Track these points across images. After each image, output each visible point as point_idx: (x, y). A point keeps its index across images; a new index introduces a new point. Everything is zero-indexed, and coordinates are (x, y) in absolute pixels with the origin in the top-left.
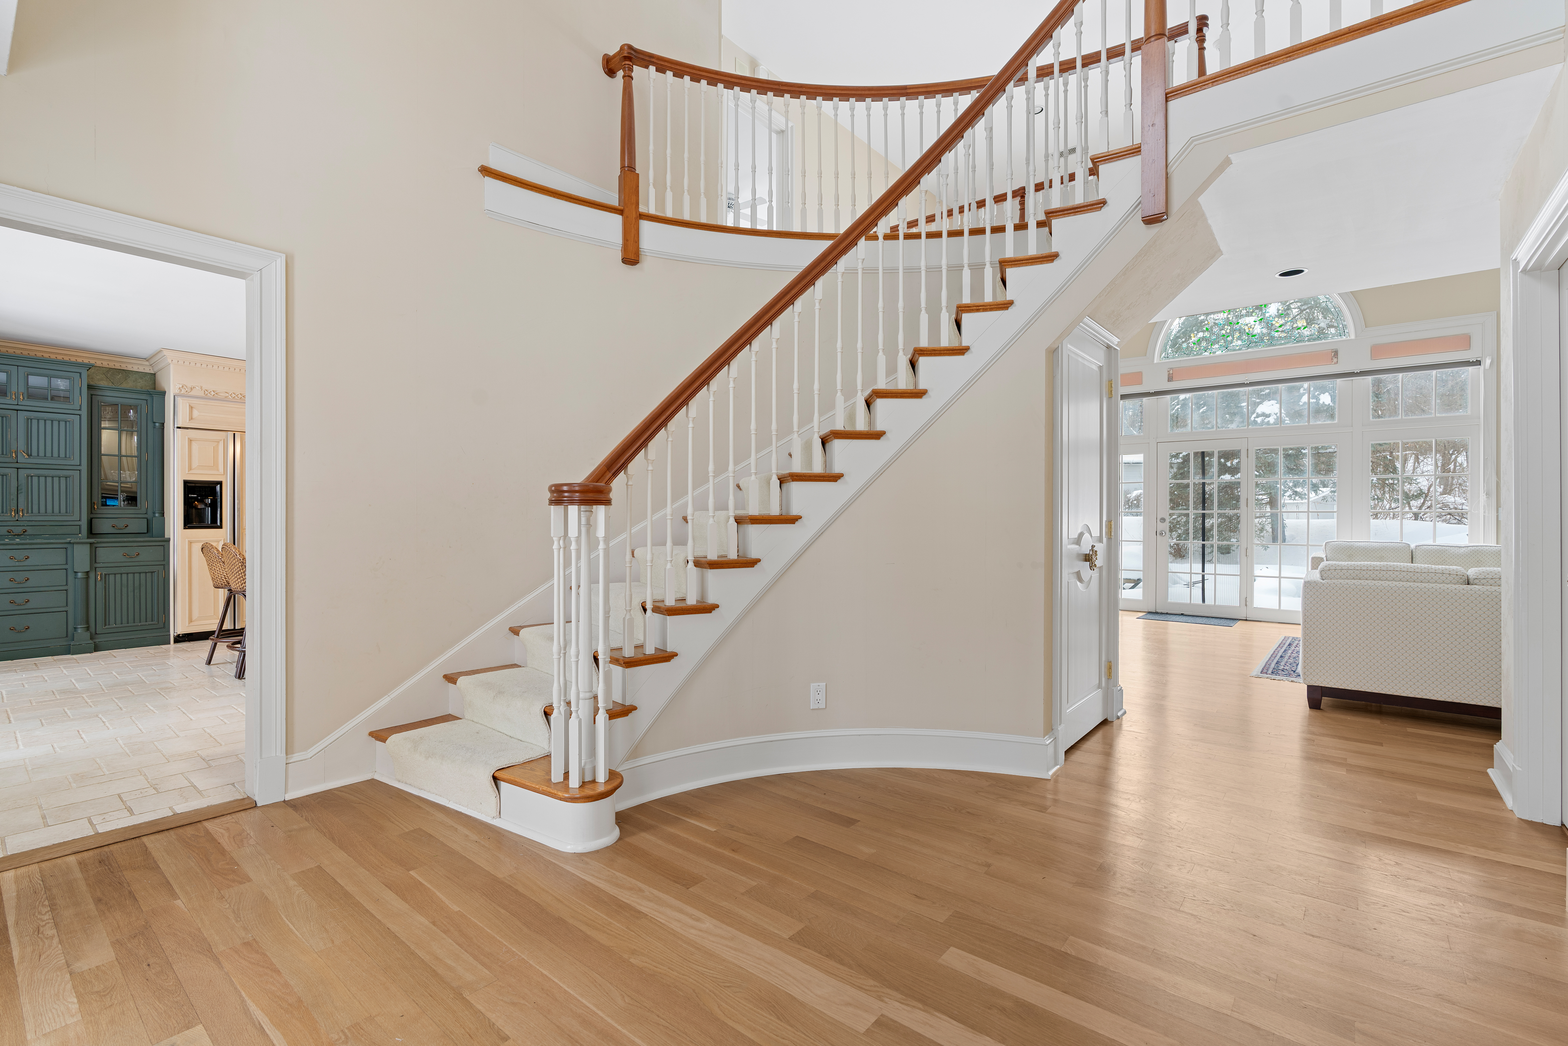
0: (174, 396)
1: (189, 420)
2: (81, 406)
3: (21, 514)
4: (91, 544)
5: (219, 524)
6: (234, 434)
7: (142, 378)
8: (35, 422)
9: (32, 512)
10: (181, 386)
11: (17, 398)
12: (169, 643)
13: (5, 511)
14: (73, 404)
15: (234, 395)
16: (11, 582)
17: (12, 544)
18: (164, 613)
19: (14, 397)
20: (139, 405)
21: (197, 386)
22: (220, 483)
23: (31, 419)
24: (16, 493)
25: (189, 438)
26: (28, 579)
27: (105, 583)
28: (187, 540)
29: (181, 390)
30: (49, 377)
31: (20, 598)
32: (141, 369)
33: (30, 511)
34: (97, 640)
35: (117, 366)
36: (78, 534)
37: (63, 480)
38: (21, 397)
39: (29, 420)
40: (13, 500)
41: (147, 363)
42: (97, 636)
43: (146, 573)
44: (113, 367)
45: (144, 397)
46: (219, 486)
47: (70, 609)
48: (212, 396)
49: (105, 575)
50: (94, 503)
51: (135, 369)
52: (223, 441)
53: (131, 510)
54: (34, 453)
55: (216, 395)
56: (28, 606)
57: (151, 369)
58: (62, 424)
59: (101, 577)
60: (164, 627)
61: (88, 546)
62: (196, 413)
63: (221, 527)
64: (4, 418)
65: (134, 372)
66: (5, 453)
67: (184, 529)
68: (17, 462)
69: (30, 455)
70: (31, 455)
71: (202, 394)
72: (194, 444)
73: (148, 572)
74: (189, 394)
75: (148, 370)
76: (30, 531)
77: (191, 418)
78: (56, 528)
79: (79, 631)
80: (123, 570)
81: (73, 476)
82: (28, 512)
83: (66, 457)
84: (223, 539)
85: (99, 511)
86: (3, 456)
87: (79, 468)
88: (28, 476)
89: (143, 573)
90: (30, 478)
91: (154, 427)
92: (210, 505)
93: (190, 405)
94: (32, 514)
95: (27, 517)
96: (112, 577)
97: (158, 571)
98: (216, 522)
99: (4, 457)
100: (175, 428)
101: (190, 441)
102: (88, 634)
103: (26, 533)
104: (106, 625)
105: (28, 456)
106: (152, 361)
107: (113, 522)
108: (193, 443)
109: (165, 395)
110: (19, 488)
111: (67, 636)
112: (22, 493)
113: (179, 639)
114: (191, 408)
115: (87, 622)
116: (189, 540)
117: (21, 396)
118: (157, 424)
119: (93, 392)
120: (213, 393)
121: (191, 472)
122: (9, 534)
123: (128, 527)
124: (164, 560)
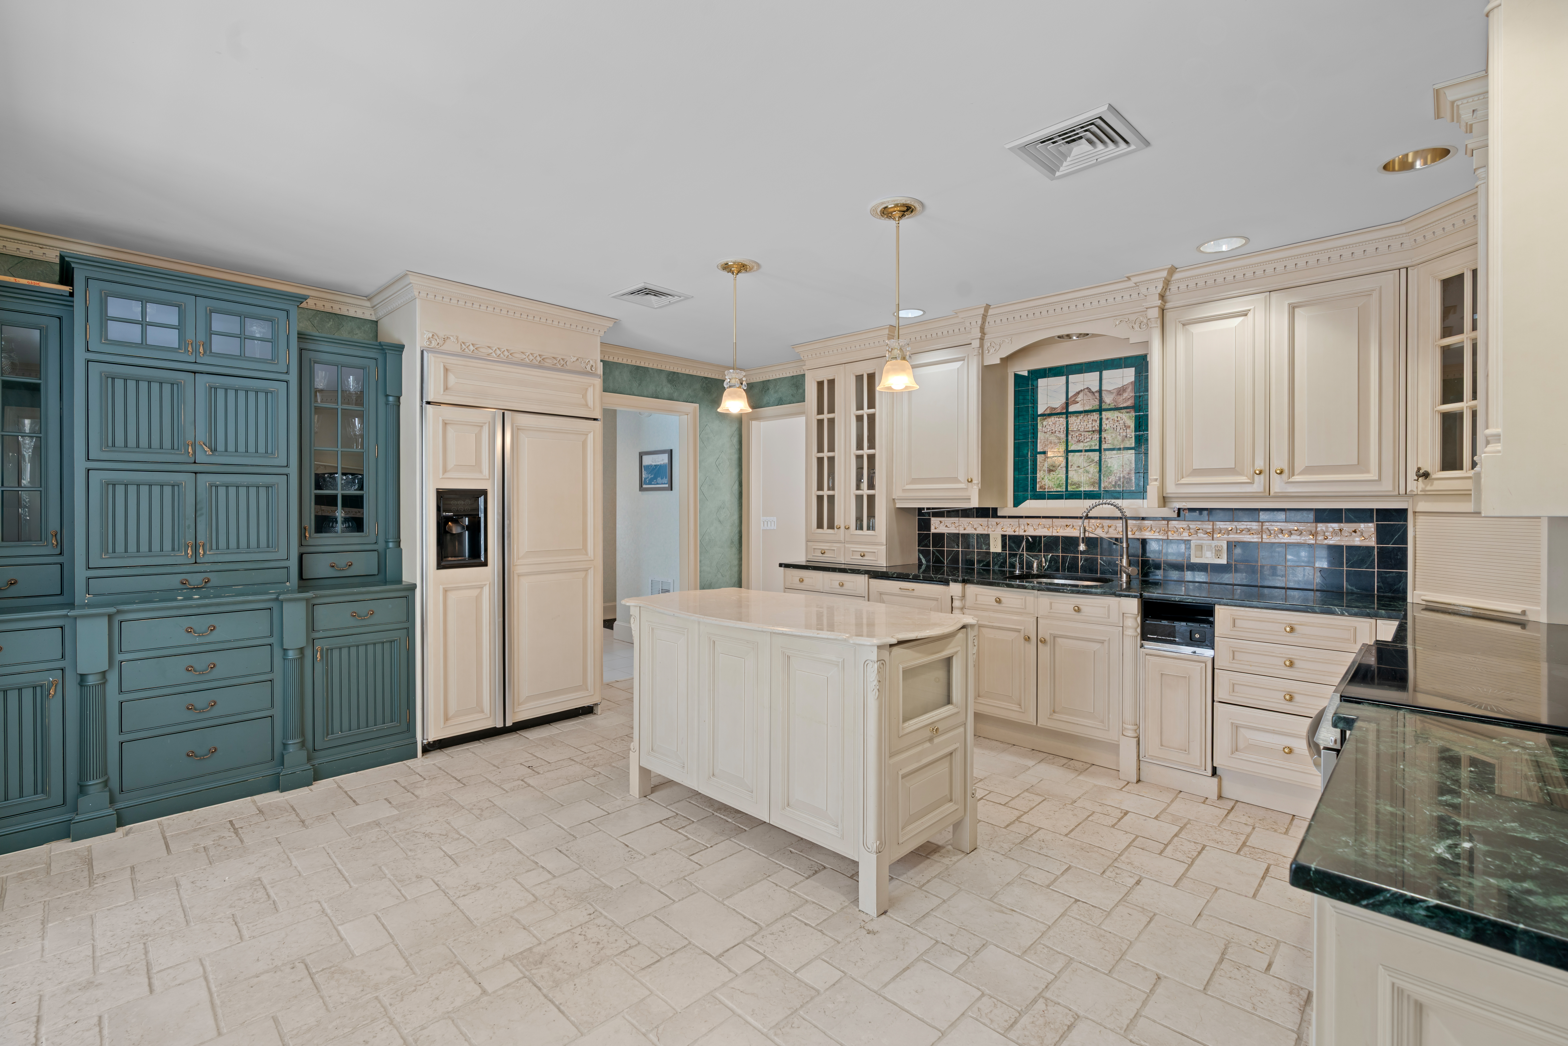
0: (422, 352)
1: (444, 391)
2: (288, 366)
3: (201, 551)
4: (307, 600)
5: (483, 559)
6: (503, 414)
7: (359, 328)
8: (221, 393)
9: (217, 548)
10: (431, 335)
11: (196, 351)
12: (415, 756)
13: (176, 547)
14: (278, 363)
15: (498, 352)
16: (189, 673)
17: (190, 607)
18: (408, 708)
19: (190, 349)
20: (366, 368)
21: (452, 336)
22: (484, 493)
23: (216, 389)
24: (194, 516)
25: (443, 420)
26: (214, 666)
27: (327, 665)
28: (441, 587)
29: (431, 342)
30: (243, 317)
31: (200, 700)
32: (359, 315)
33: (214, 547)
34: (316, 762)
35: (328, 309)
36: (285, 583)
37: (262, 491)
38: (201, 350)
39: (213, 389)
40: (189, 527)
41: (368, 304)
42: (316, 754)
43: (383, 643)
44: (322, 309)
45: (372, 354)
46: (482, 497)
47: (277, 712)
48: (470, 353)
49: (327, 650)
50: (305, 528)
51: (351, 313)
52: (487, 424)
53: (354, 538)
54: (221, 447)
55: (476, 351)
56: (215, 712)
57: (373, 314)
58: (261, 396)
59: (322, 656)
60: (408, 730)
61: (304, 604)
62: (452, 379)
63: (485, 564)
64: (175, 386)
65: (349, 318)
66: (176, 447)
67: (437, 569)
68: (195, 463)
69: (214, 450)
70: (216, 450)
71: (457, 348)
72: (450, 430)
73: (386, 642)
74: (441, 348)
75: (369, 315)
76: (215, 579)
77: (446, 388)
78: (253, 573)
79: (291, 749)
80: (352, 640)
81: (278, 484)
82: (211, 549)
83: (267, 452)
84: (488, 583)
85: (311, 542)
86: (173, 451)
87: (285, 471)
88: (211, 486)
89: (379, 643)
90: (214, 488)
91: (387, 403)
92: (468, 528)
93: (444, 366)
94: (218, 552)
95: (211, 556)
96: (336, 653)
97: (400, 639)
98: (479, 557)
99: (175, 454)
100: (424, 404)
101: (445, 424)
102: (304, 754)
103: (209, 585)
104: (328, 734)
105: (211, 451)
106: (376, 301)
107: (331, 558)
108: (449, 428)
109: (402, 351)
110: (198, 507)
111: (273, 759)
112: (202, 514)
113: (430, 748)
114: (446, 370)
115: (303, 734)
116: (444, 586)
117: (201, 347)
118: (391, 399)
119: (304, 346)
120: (472, 348)
121: (448, 475)
122: (183, 586)
123: (352, 567)
124: (408, 620)
